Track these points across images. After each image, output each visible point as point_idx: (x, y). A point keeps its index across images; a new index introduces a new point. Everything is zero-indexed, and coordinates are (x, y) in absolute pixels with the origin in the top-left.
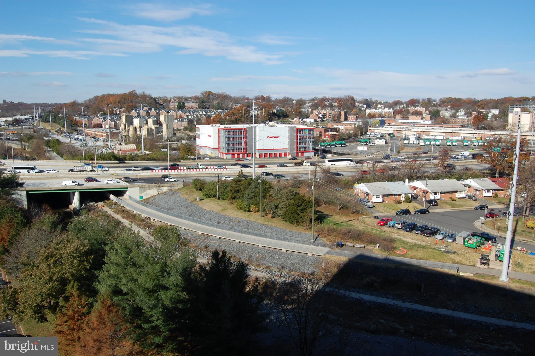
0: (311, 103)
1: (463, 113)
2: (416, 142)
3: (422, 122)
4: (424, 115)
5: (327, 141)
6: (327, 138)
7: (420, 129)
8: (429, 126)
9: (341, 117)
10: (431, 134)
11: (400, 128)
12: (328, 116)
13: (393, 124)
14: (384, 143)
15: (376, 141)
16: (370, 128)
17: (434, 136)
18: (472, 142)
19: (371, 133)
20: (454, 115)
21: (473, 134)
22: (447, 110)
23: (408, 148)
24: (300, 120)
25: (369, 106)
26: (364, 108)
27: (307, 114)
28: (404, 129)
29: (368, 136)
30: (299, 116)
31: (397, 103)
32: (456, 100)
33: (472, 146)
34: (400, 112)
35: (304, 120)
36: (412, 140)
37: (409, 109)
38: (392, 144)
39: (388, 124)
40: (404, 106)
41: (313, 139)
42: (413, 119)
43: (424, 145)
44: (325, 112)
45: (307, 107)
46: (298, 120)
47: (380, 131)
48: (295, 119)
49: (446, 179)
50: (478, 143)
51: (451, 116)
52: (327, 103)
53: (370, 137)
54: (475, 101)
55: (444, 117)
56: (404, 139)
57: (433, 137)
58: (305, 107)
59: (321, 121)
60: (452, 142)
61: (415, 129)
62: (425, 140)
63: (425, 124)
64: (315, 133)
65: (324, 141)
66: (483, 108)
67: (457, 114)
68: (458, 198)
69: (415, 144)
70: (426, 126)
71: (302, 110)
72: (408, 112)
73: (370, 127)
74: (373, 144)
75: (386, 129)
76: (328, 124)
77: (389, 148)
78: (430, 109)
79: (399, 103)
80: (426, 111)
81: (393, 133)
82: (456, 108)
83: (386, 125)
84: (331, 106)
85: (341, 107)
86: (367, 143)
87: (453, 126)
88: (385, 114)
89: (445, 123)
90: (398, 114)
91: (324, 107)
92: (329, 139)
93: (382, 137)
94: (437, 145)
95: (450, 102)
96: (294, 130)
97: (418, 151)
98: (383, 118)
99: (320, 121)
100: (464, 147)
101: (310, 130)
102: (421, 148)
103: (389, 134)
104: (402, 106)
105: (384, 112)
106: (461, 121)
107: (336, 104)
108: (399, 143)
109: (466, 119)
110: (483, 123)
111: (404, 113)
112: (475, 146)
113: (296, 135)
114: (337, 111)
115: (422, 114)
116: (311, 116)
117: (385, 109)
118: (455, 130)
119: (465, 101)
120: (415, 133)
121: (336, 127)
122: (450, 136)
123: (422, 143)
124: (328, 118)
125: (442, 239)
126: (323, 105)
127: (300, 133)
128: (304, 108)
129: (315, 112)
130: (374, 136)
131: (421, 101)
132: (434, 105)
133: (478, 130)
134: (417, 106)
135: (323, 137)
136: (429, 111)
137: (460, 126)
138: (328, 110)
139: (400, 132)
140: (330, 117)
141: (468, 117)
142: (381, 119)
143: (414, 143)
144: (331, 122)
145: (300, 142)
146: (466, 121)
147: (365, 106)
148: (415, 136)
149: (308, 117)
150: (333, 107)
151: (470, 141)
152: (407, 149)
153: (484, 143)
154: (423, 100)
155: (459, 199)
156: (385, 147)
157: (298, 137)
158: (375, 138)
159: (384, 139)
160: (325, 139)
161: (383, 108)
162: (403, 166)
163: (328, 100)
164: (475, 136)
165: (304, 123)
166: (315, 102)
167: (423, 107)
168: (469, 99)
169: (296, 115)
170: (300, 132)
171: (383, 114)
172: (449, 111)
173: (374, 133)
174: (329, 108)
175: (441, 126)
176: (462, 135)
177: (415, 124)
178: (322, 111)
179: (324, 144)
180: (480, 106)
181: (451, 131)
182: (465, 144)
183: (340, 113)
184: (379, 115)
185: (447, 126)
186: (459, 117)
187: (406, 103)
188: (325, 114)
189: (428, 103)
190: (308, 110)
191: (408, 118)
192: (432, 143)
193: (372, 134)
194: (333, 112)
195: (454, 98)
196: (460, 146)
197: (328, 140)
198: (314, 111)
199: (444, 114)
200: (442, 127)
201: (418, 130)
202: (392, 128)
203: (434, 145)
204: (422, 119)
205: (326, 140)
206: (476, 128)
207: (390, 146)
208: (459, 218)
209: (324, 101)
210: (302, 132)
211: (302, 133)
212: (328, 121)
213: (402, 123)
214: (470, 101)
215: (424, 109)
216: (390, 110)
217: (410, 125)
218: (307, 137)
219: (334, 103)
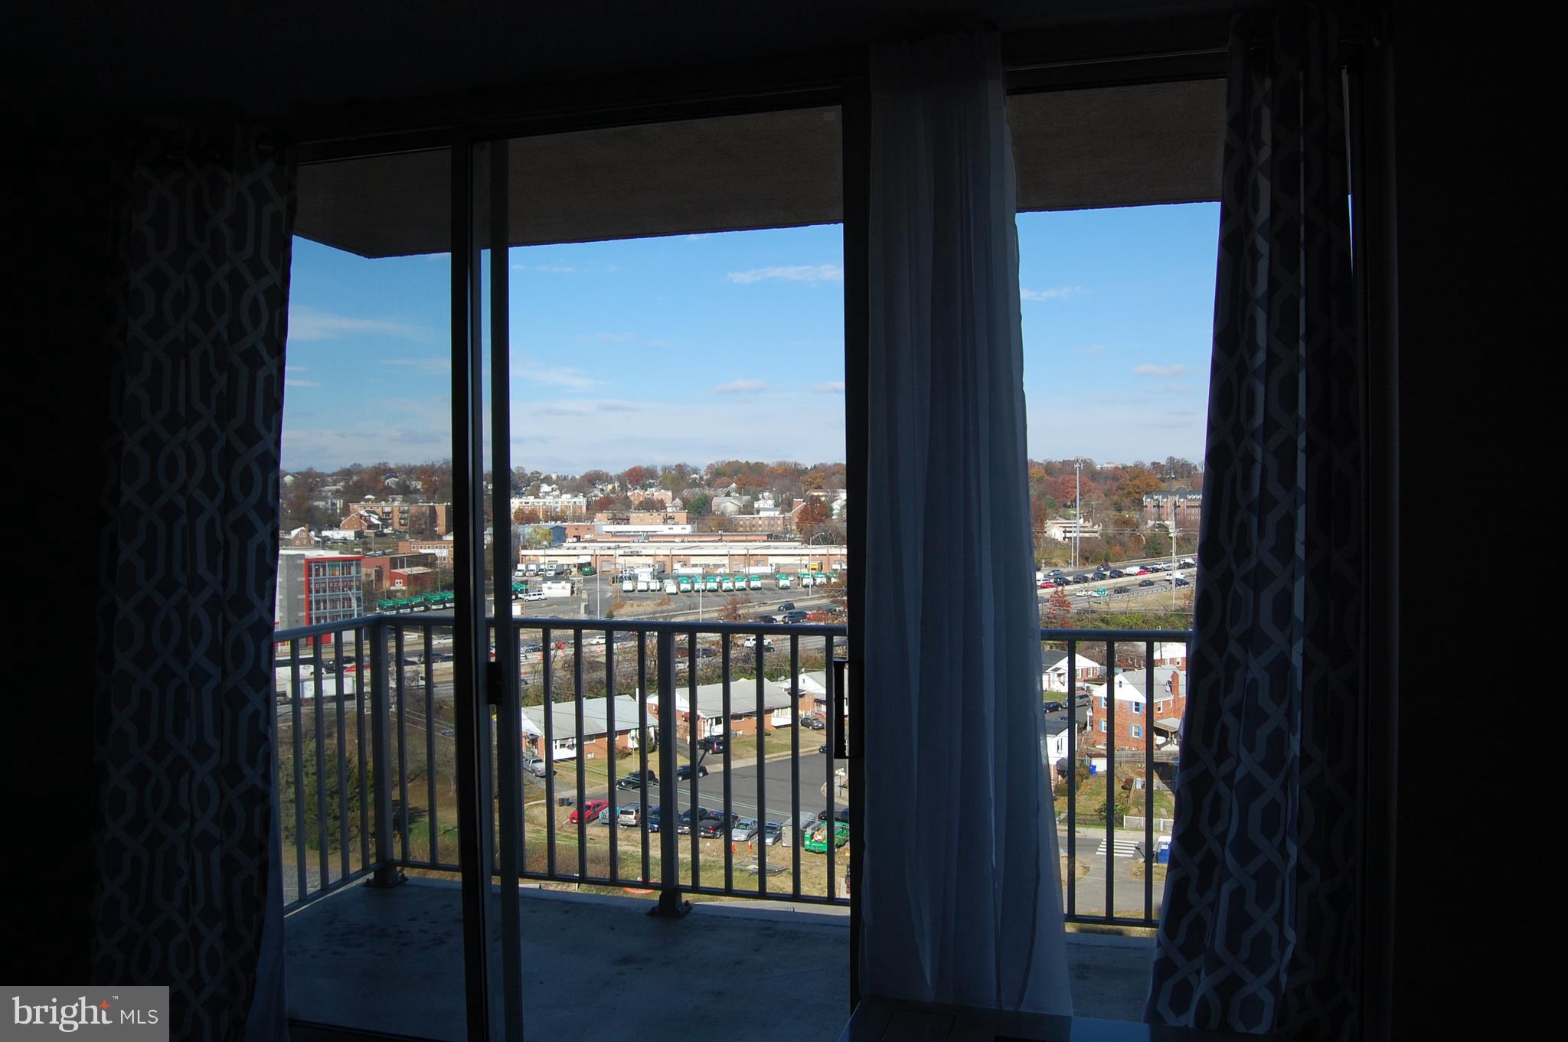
0: (342, 484)
1: (771, 503)
2: (655, 585)
3: (664, 529)
4: (669, 510)
5: (399, 594)
6: (399, 586)
7: (663, 550)
8: (686, 539)
9: (435, 522)
10: (694, 560)
11: (609, 548)
12: (396, 520)
13: (588, 537)
14: (567, 593)
15: (545, 586)
16: (523, 552)
17: (701, 565)
18: (799, 578)
19: (527, 567)
20: (748, 509)
21: (799, 557)
22: (728, 494)
23: (635, 603)
24: (313, 533)
27: (332, 515)
28: (621, 552)
29: (521, 574)
30: (307, 521)
31: (593, 479)
32: (750, 468)
33: (801, 589)
34: (604, 504)
35: (325, 533)
36: (645, 579)
37: (629, 494)
38: (589, 595)
39: (575, 539)
40: (614, 488)
41: (358, 589)
42: (642, 522)
43: (677, 593)
44: (388, 509)
45: (329, 494)
46: (305, 535)
47: (553, 558)
48: (294, 533)
49: (743, 679)
50: (814, 580)
51: (740, 513)
52: (391, 482)
53: (525, 578)
54: (798, 470)
55: (723, 514)
56: (622, 580)
57: (699, 570)
58: (324, 494)
59: (376, 535)
60: (749, 581)
61: (649, 548)
62: (677, 578)
63: (675, 536)
64: (364, 570)
65: (391, 595)
66: (819, 488)
67: (756, 505)
68: (777, 727)
69: (652, 591)
70: (677, 540)
71: (316, 503)
72: (627, 504)
73: (525, 548)
74: (537, 597)
75: (571, 553)
76: (400, 544)
77: (583, 605)
78: (685, 493)
79: (599, 480)
80: (673, 499)
81: (589, 564)
82: (752, 489)
83: (570, 541)
84: (405, 491)
85: (434, 493)
86: (520, 596)
87: (749, 538)
88: (563, 511)
89: (726, 531)
90: (601, 510)
91: (384, 494)
92: (404, 588)
93: (561, 575)
94: (710, 591)
95: (736, 473)
96: (297, 566)
97: (665, 607)
98: (559, 523)
99: (373, 536)
100: (780, 591)
101: (347, 563)
102: (669, 600)
103: (580, 567)
104: (610, 487)
105: (559, 505)
106: (766, 523)
107: (419, 485)
108: (610, 590)
109: (778, 518)
110: (822, 525)
111: (616, 507)
112: (806, 586)
113: (304, 579)
114: (423, 506)
115: (666, 508)
116: (344, 520)
117: (564, 496)
118: (755, 548)
119: (772, 471)
120: (650, 561)
121: (423, 551)
122: (742, 566)
123: (671, 588)
124: (397, 526)
125: (747, 840)
126: (380, 486)
127: (317, 575)
128: (324, 499)
129: (359, 509)
130: (537, 575)
131: (660, 473)
132: (695, 484)
133: (811, 546)
134: (651, 486)
135: (386, 584)
136: (683, 499)
137: (765, 538)
138: (396, 503)
139: (610, 558)
140: (402, 522)
141: (782, 512)
142: (553, 523)
143: (648, 589)
144: (408, 537)
145: (318, 602)
146: (779, 522)
148: (651, 570)
149: (335, 525)
150: (411, 492)
151: (794, 574)
152: (632, 605)
153: (829, 579)
154: (665, 469)
155: (778, 731)
156: (572, 604)
157: (313, 586)
158: (540, 579)
159: (567, 580)
160: (392, 588)
161: (557, 493)
162: (625, 653)
163: (391, 472)
164: (805, 560)
165: (325, 543)
166: (355, 478)
167: (666, 489)
168: (781, 464)
169: (299, 519)
170: (317, 570)
171: (558, 510)
172: (735, 498)
173: (538, 565)
174: (399, 498)
175: (717, 538)
176: (771, 560)
177: (649, 537)
178: (378, 505)
179: (391, 603)
180: (811, 484)
181: (745, 552)
182: (782, 583)
183: (433, 510)
184: (546, 512)
185: (732, 538)
186: (762, 514)
187: (619, 478)
188: (388, 513)
189: (678, 478)
190: (334, 504)
191: (627, 521)
192: (699, 586)
193: (532, 567)
194: (414, 509)
195: (744, 461)
196: (769, 589)
197: (403, 592)
198: (354, 506)
199: (722, 506)
200: (721, 540)
201: (658, 552)
202: (585, 548)
203: (703, 591)
204: (665, 521)
205: (397, 591)
206: (806, 541)
207: (584, 600)
208: (782, 780)
209: (383, 477)
210: (324, 570)
211: (324, 575)
212: (399, 536)
213: (614, 534)
214: (786, 470)
215: (670, 493)
216: (576, 499)
217: (636, 539)
218: (341, 584)
219: (414, 482)
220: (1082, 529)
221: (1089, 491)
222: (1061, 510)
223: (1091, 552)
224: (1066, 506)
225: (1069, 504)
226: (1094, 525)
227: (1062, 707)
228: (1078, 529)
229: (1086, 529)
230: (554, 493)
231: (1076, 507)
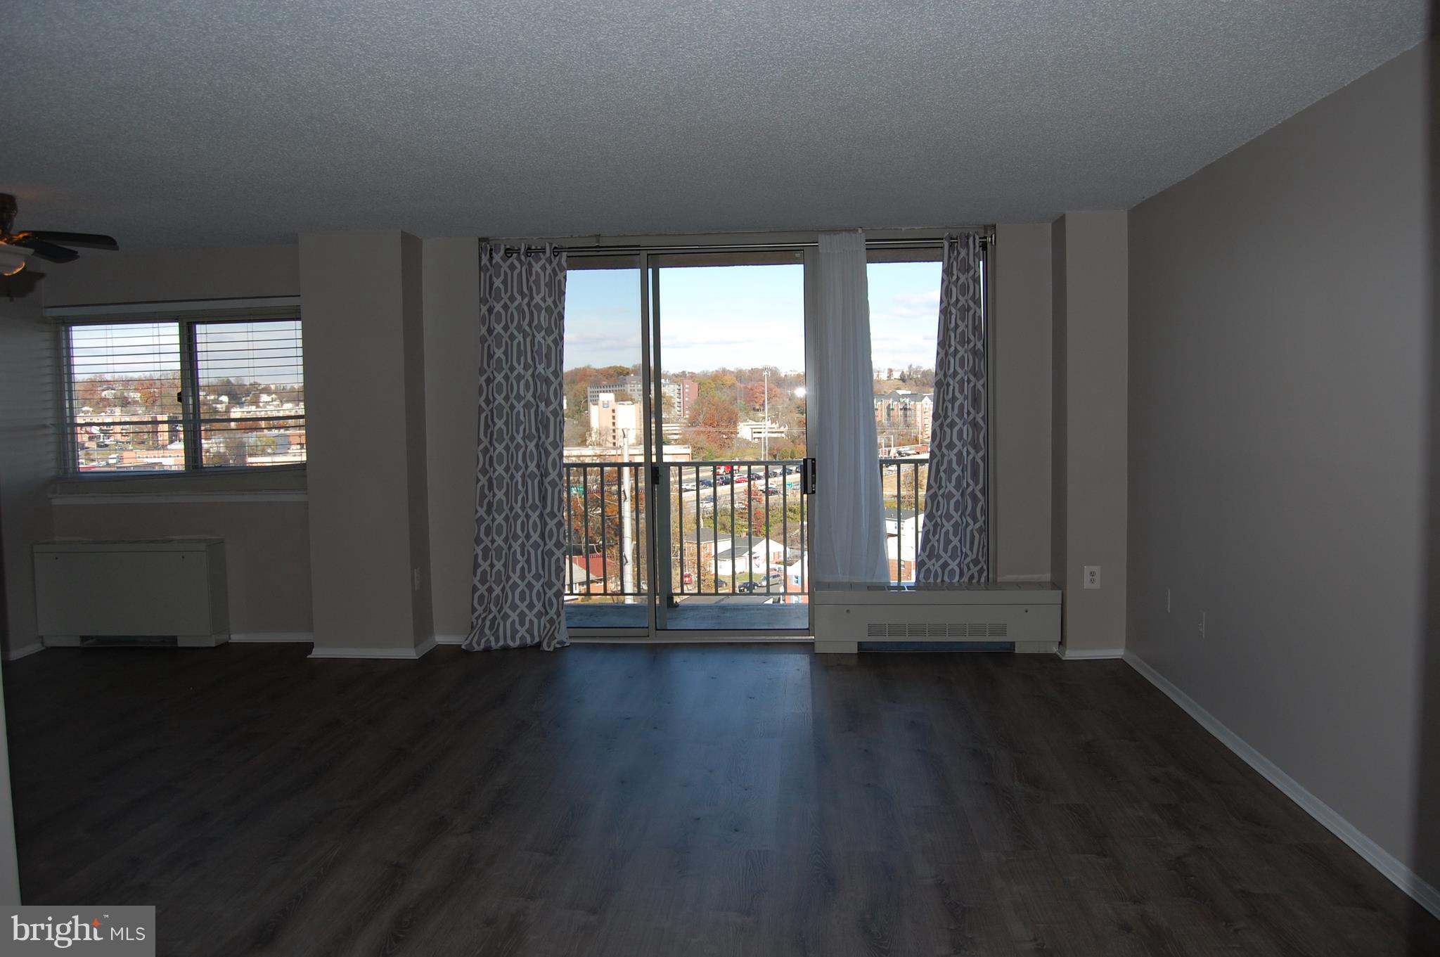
25: (236, 399)
26: (224, 405)
39: (299, 447)
52: (108, 393)
73: (250, 455)
83: (292, 448)
84: (125, 403)
85: (156, 403)
91: (103, 406)
98: (282, 431)
107: (137, 396)
121: (150, 461)
126: (99, 398)
147: (225, 399)
150: (129, 403)
161: (277, 403)
163: (109, 384)
178: (97, 416)
209: (101, 390)
219: (132, 394)
220: (770, 430)
221: (775, 396)
222: (752, 413)
223: (778, 450)
224: (754, 409)
225: (757, 407)
226: (780, 427)
227: (758, 586)
228: (767, 430)
229: (774, 430)
230: (274, 403)
231: (764, 410)
